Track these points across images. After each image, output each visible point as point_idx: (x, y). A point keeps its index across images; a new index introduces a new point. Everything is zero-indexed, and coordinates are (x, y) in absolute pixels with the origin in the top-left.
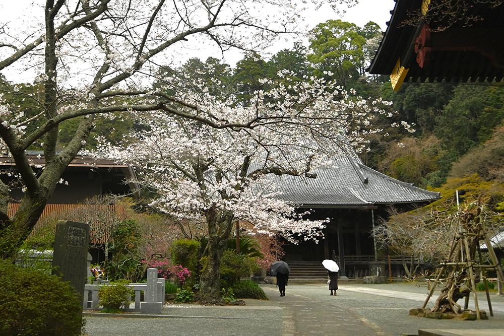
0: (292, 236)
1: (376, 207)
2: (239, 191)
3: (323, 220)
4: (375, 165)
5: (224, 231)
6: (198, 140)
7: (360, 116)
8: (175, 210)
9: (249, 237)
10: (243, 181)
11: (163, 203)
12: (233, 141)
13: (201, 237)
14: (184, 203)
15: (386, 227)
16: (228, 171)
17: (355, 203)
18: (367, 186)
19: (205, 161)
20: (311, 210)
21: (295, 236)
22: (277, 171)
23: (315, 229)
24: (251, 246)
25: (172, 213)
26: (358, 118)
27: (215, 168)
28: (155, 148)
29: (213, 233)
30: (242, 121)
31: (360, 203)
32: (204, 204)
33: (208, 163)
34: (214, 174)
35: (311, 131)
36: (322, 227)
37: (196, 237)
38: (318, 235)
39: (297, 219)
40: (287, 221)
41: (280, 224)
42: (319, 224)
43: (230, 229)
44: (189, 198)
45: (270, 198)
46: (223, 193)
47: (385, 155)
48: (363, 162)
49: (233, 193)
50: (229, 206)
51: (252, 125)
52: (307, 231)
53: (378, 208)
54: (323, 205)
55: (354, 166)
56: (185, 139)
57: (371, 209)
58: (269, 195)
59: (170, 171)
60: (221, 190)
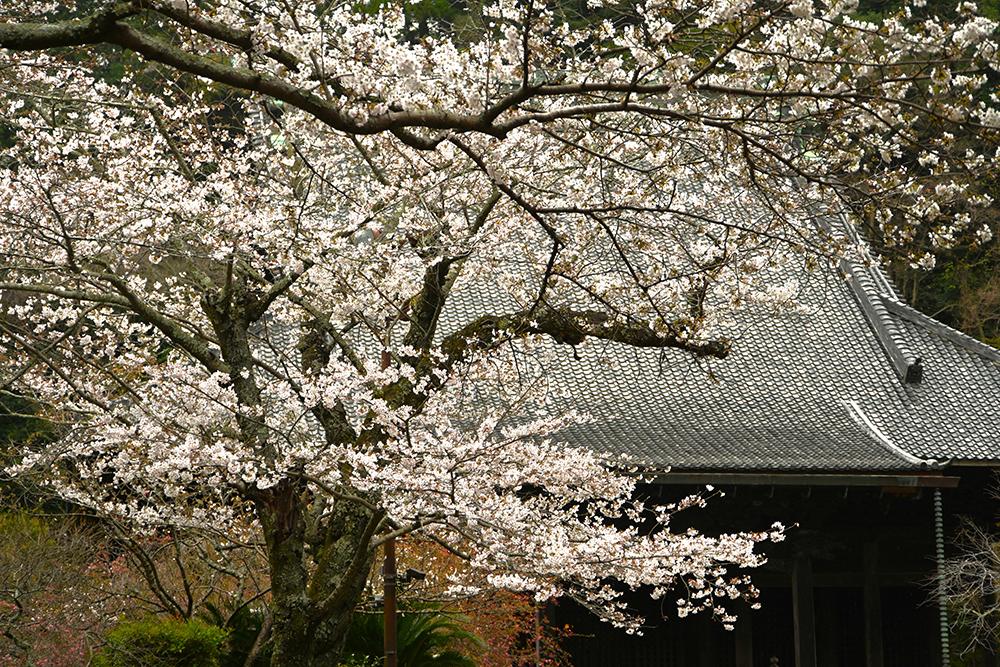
0: (621, 600)
1: (953, 481)
2: (406, 409)
3: (759, 531)
4: (949, 306)
5: (337, 580)
6: (228, 189)
7: (962, 88)
8: (123, 493)
9: (435, 605)
10: (421, 365)
11: (69, 465)
12: (384, 192)
13: (230, 607)
14: (173, 460)
15: (991, 564)
16: (354, 323)
17: (867, 463)
18: (918, 392)
19: (256, 281)
20: (710, 488)
21: (637, 599)
22: (565, 329)
23: (723, 571)
24: (443, 641)
25: (110, 506)
26: (954, 95)
27: (297, 312)
28: (43, 222)
29: (290, 590)
30: (452, 101)
31: (887, 463)
32: (257, 464)
33: (268, 288)
34: (294, 336)
35: (746, 152)
36: (752, 561)
37: (210, 607)
38: (733, 592)
39: (649, 528)
40: (611, 536)
41: (581, 547)
42: (740, 548)
43: (361, 571)
44: (191, 442)
45: (537, 439)
46: (332, 421)
47: (991, 264)
48: (899, 290)
49: (378, 420)
50: (364, 474)
51: (500, 120)
52: (690, 576)
53: (961, 482)
54: (737, 470)
55: (864, 309)
56: (172, 183)
57: (933, 490)
58: (534, 427)
59: (99, 322)
60: (330, 403)
